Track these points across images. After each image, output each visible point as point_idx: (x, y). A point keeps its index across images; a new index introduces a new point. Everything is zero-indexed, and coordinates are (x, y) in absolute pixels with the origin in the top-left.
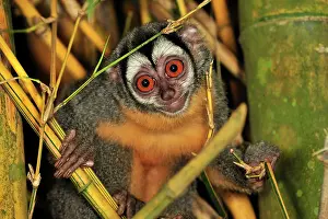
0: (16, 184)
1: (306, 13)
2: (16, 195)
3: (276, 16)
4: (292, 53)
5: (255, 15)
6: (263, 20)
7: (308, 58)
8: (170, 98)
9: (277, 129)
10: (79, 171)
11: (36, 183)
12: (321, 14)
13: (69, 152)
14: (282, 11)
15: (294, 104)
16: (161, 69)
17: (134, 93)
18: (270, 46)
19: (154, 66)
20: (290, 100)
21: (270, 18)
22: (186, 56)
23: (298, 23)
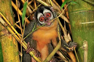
0: (16, 56)
1: (82, 10)
2: (17, 59)
3: (75, 11)
4: (80, 19)
5: (71, 11)
6: (72, 12)
7: (83, 20)
8: (48, 21)
9: (77, 37)
10: (31, 52)
11: (21, 56)
12: (86, 10)
13: (29, 47)
14: (77, 10)
15: (81, 31)
16: (45, 15)
17: (40, 22)
18: (74, 18)
19: (44, 15)
20: (80, 30)
21: (74, 11)
22: (51, 12)
23: (80, 12)
